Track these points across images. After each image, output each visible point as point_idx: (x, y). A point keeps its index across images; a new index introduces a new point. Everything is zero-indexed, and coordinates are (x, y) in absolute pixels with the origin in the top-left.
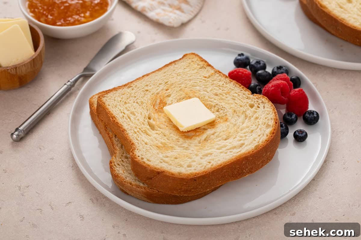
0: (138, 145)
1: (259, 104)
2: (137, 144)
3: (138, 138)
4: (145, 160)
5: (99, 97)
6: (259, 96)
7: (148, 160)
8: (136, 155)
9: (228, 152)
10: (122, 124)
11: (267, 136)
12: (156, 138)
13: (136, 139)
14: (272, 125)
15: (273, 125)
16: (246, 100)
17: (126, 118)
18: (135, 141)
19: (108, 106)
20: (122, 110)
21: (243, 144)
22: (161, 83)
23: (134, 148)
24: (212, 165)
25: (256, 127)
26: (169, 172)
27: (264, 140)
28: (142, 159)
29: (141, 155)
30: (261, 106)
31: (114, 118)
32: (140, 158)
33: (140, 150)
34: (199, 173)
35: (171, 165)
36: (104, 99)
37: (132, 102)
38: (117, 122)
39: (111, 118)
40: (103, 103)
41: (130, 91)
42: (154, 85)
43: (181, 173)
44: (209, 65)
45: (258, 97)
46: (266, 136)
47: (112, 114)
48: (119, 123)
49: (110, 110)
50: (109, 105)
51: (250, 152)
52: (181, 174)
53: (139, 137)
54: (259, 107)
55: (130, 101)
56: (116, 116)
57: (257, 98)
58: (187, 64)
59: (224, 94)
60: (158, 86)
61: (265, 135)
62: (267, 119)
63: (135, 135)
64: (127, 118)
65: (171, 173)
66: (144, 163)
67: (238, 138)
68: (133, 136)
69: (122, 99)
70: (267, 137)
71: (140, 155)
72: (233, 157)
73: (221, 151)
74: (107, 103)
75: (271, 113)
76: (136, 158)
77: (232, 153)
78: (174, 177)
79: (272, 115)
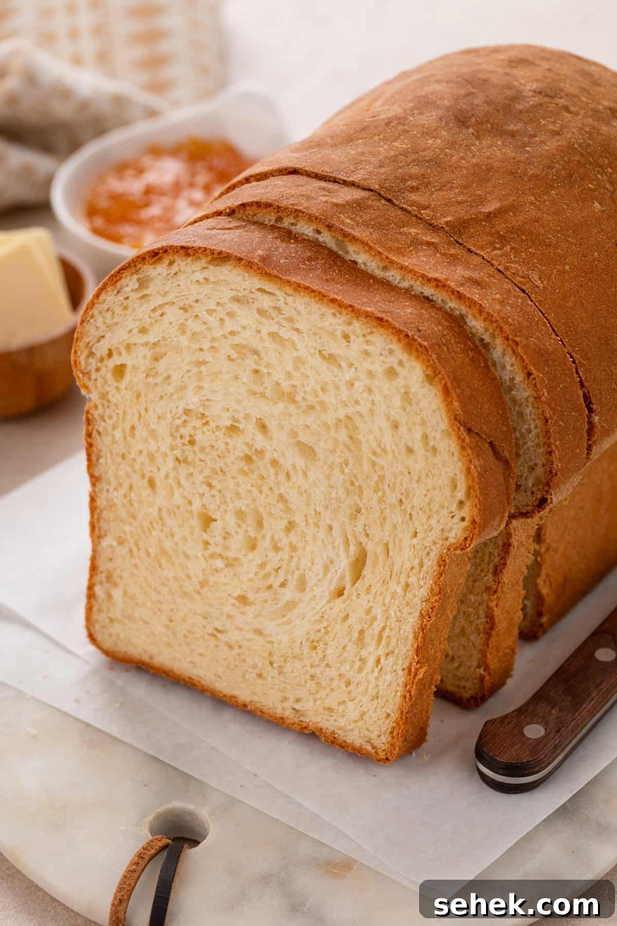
0: (433, 548)
1: (102, 360)
2: (432, 555)
3: (417, 567)
4: (461, 494)
5: (387, 759)
6: (81, 375)
7: (455, 487)
8: (466, 529)
9: (286, 316)
10: (411, 636)
11: (171, 263)
12: (381, 525)
13: (425, 568)
14: (135, 277)
15: (132, 274)
16: (115, 398)
17: (388, 644)
18: (431, 564)
19: (392, 715)
20: (376, 674)
21: (237, 299)
22: (226, 648)
23: (449, 550)
24: (350, 324)
25: (167, 309)
26: (447, 406)
27: (189, 260)
28: (461, 503)
29: (453, 517)
30: (101, 349)
31: (413, 670)
32: (466, 512)
33: (443, 530)
34: (393, 333)
35: (423, 423)
36: (382, 742)
37: (333, 673)
38: (417, 656)
39: (420, 676)
40: (393, 737)
41: (308, 701)
42: (244, 661)
43: (427, 376)
44: (94, 569)
45: (86, 378)
46: (175, 265)
47: (406, 686)
48: (415, 646)
49: (398, 699)
50: (388, 716)
51: (245, 266)
52: (432, 373)
53: (413, 568)
54: (107, 352)
55: (332, 679)
56: (400, 673)
57: (90, 379)
58: (130, 628)
59: (137, 467)
60: (240, 647)
61: (175, 268)
62: (127, 301)
63: (413, 579)
64: (384, 642)
65: (445, 400)
66: (469, 489)
67: (230, 325)
68: (422, 583)
69: (344, 702)
70: (176, 257)
71: (457, 519)
72: (289, 295)
73: (295, 337)
74: (389, 724)
75: (105, 306)
76: (474, 522)
77: (281, 304)
78: (452, 384)
79: (108, 299)
